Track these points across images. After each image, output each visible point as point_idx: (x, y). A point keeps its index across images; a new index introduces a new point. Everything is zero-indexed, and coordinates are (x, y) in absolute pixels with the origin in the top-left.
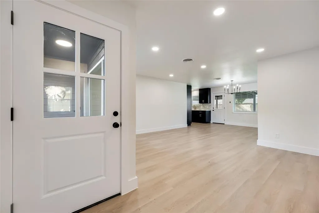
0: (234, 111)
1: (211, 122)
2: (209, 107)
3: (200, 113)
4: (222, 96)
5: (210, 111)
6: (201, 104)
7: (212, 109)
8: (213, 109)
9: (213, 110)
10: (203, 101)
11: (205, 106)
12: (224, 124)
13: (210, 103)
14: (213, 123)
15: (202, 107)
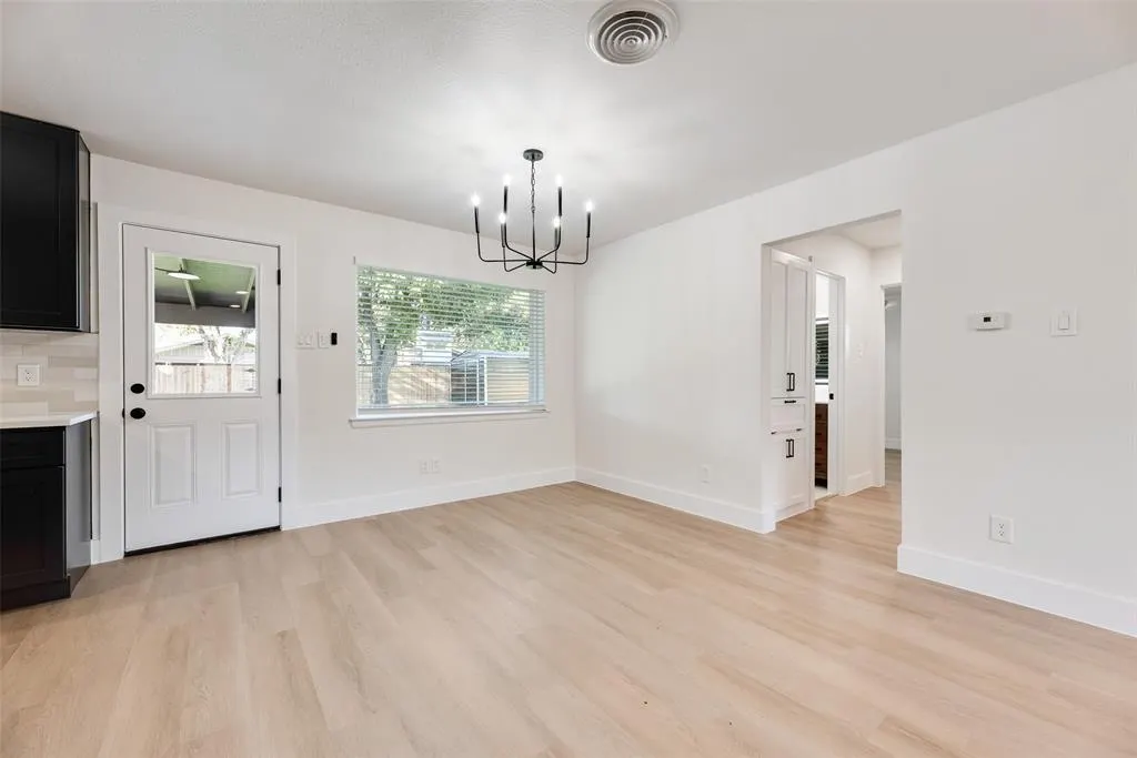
1: (103, 550)
7: (112, 404)
8: (135, 401)
9: (138, 414)
12: (277, 529)
14: (128, 555)
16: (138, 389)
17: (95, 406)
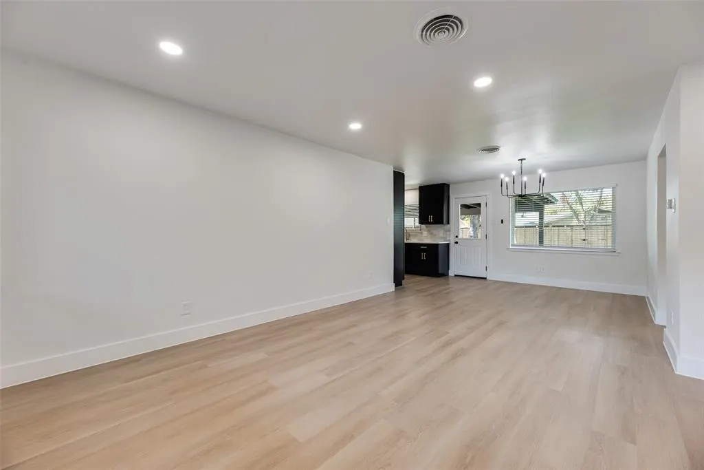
0: (512, 245)
1: (451, 273)
2: (443, 234)
3: (424, 250)
4: (479, 205)
5: (448, 245)
6: (424, 226)
7: (453, 240)
8: (456, 240)
9: (457, 243)
10: (431, 218)
11: (435, 232)
12: (485, 278)
13: (448, 223)
14: (456, 275)
15: (425, 233)
16: (457, 237)
17: (449, 240)
